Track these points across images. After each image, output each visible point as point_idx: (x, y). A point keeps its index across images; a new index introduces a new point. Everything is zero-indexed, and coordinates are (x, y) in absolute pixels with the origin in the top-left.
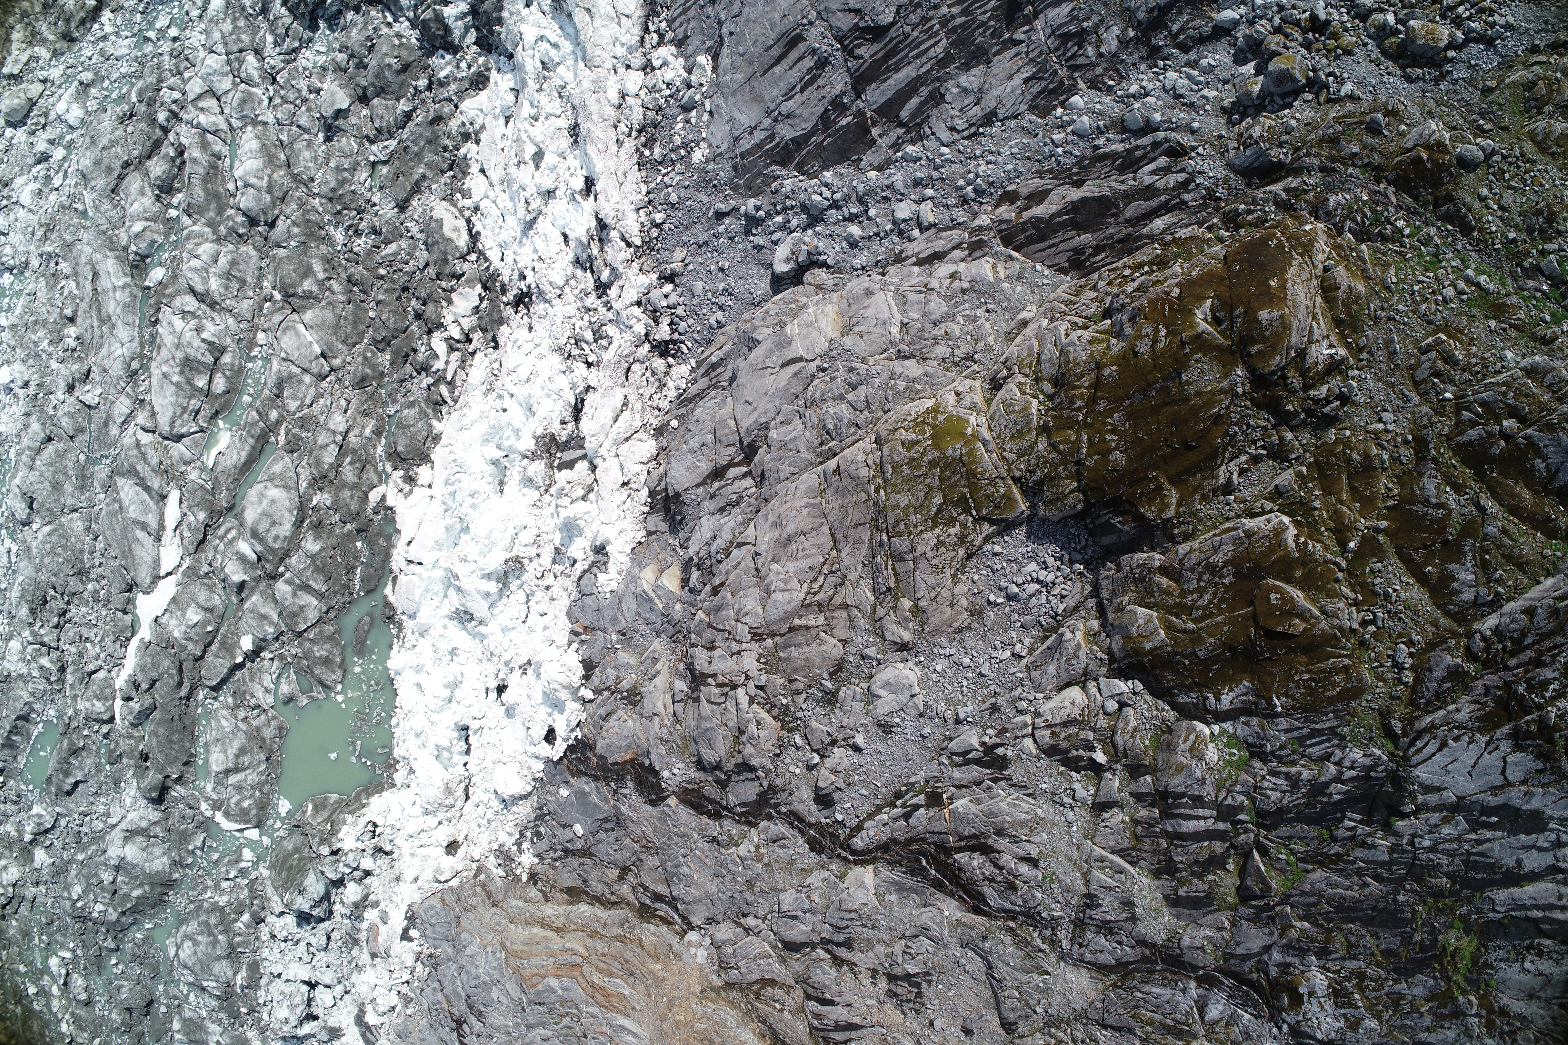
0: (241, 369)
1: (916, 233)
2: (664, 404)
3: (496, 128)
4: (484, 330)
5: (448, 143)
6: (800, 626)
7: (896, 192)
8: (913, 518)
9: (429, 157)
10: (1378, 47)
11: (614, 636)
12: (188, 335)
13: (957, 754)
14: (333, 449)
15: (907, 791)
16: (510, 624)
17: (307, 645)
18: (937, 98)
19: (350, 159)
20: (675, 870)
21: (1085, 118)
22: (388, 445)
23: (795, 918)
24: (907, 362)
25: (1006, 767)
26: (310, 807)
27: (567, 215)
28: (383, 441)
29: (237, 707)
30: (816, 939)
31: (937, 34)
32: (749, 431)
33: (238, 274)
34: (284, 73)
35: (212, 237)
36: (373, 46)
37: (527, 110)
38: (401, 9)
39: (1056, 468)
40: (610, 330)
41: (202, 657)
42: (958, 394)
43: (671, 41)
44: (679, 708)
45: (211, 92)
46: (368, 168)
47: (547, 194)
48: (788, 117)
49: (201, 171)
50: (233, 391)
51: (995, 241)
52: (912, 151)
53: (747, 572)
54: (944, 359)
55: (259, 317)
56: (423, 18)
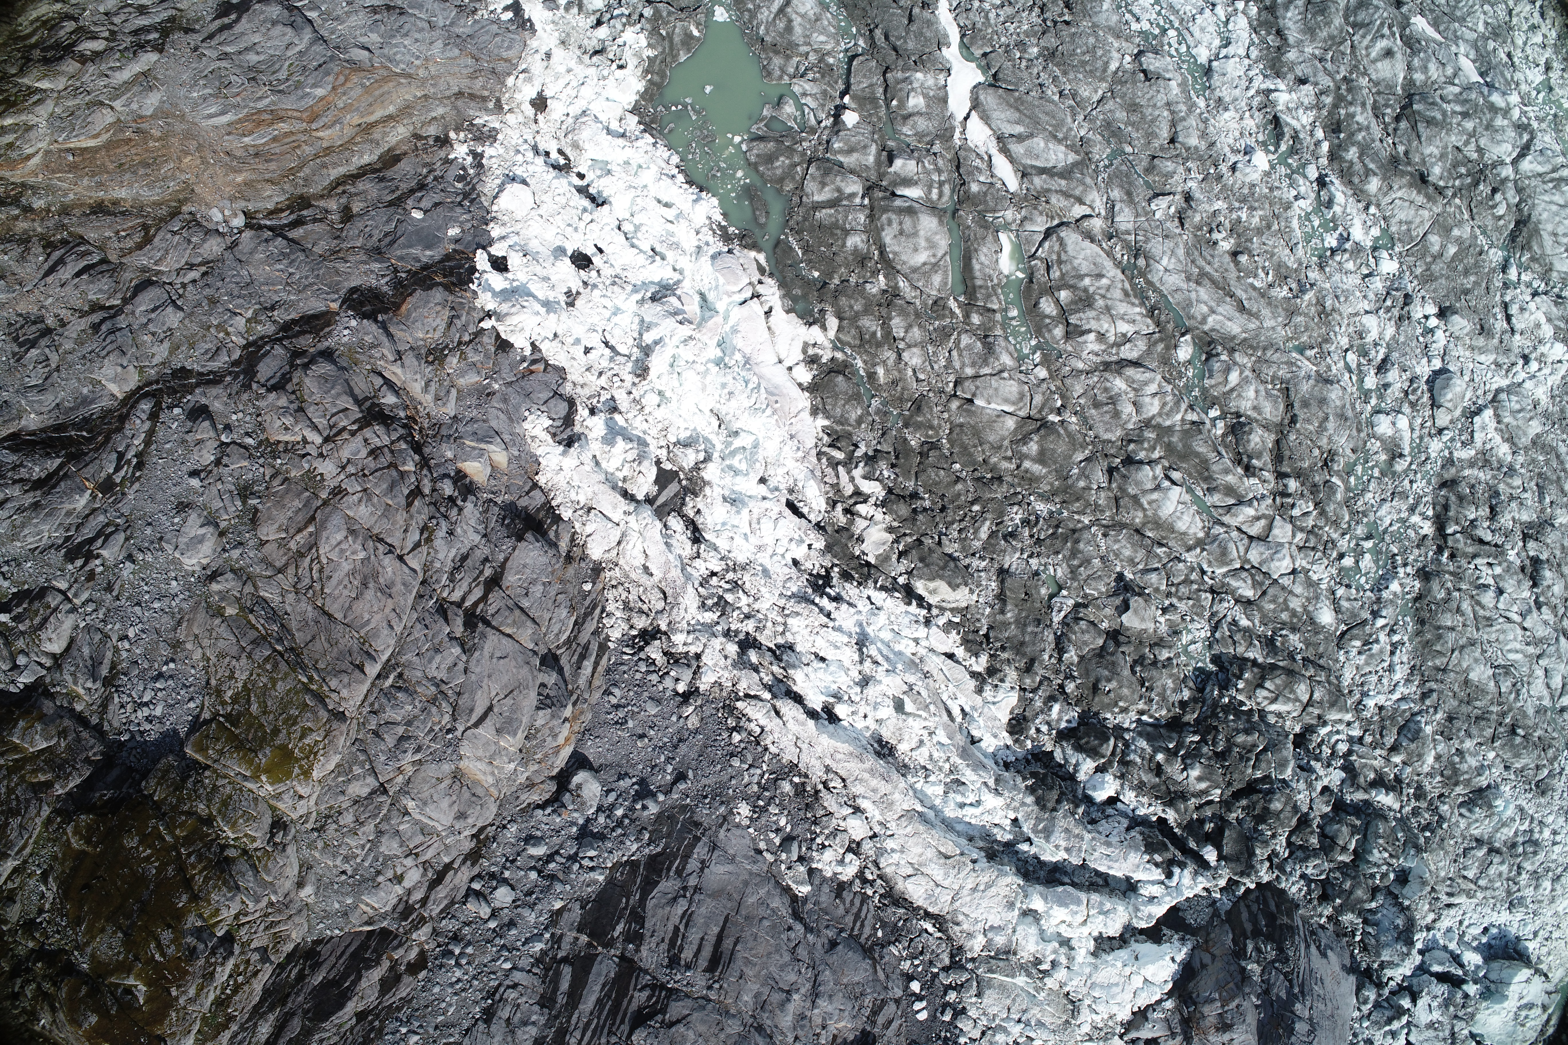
0: (1039, 334)
1: (476, 886)
2: (610, 595)
4: (839, 530)
5: (1005, 655)
6: (306, 527)
7: (525, 905)
8: (264, 680)
9: (1013, 630)
11: (496, 386)
12: (1105, 325)
13: (112, 533)
14: (898, 332)
15: (133, 473)
17: (796, 159)
18: (546, 1002)
19: (1084, 576)
20: (292, 257)
22: (855, 373)
23: (153, 310)
24: (367, 790)
25: (66, 555)
26: (696, 33)
27: (831, 678)
28: (862, 372)
29: (821, 60)
30: (128, 308)
32: (483, 636)
33: (1105, 408)
34: (1207, 603)
35: (1159, 420)
36: (1143, 685)
37: (941, 736)
38: (1140, 734)
39: (178, 800)
40: (709, 617)
41: (884, 73)
42: (301, 797)
44: (379, 381)
45: (1262, 539)
46: (1061, 582)
47: (865, 682)
48: (675, 899)
49: (1214, 468)
50: (1032, 310)
51: (393, 927)
52: (538, 947)
53: (390, 532)
54: (340, 813)
55: (1058, 388)
56: (1112, 742)
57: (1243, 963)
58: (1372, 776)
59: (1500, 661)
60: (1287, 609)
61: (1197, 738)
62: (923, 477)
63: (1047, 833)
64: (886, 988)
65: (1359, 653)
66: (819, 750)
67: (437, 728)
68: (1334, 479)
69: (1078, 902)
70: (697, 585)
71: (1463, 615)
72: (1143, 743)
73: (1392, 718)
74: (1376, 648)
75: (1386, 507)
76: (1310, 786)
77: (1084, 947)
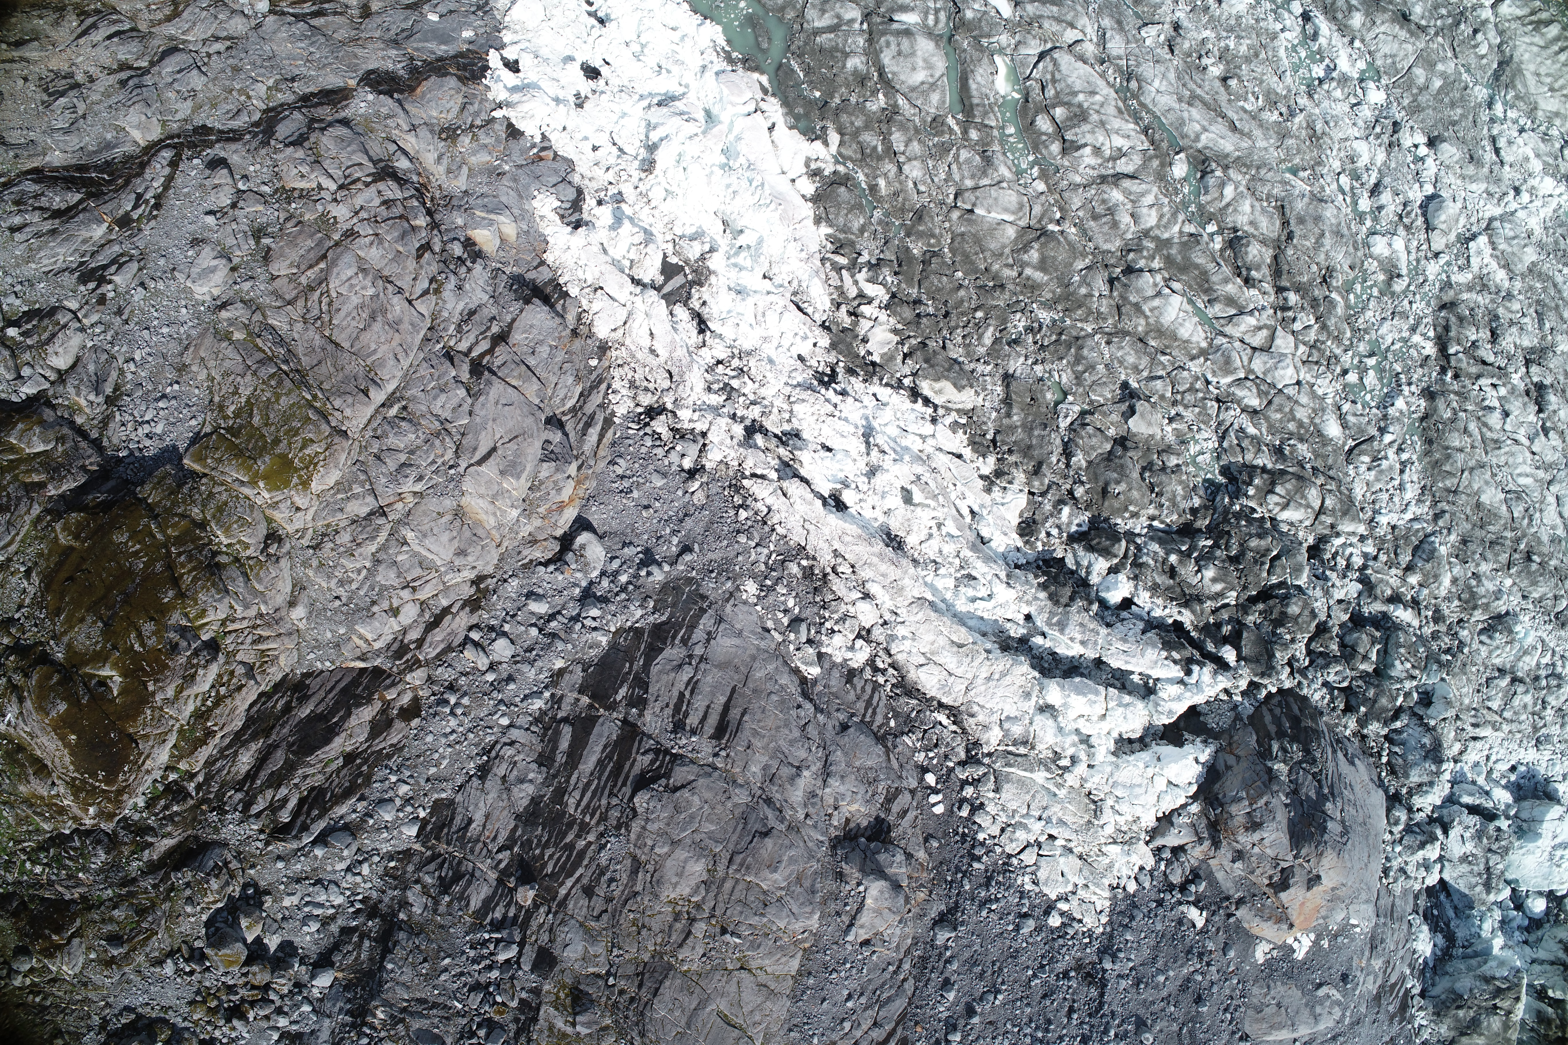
0: (1036, 149)
1: (475, 636)
2: (616, 373)
3: (975, 497)
4: (844, 330)
5: (1012, 459)
6: (317, 263)
7: (525, 661)
8: (268, 395)
9: (1019, 434)
10: (174, 1025)
11: (507, 168)
12: (1100, 138)
13: (126, 262)
14: (899, 146)
15: (151, 212)
16: (621, 122)
18: (544, 760)
19: (1089, 382)
20: (313, 39)
21: (388, 817)
22: (857, 185)
23: (179, 72)
24: (366, 510)
27: (838, 466)
28: (864, 185)
30: (156, 69)
31: (584, 813)
32: (489, 383)
33: (1104, 220)
34: (1213, 412)
35: (1157, 232)
36: (1152, 491)
37: (950, 527)
38: (1152, 539)
39: (173, 503)
40: (716, 399)
42: (298, 509)
43: (862, 670)
44: (393, 148)
45: (1266, 349)
46: (1066, 388)
47: (872, 472)
48: (680, 666)
49: (1214, 278)
50: (1028, 128)
51: (387, 666)
52: (538, 704)
53: (399, 276)
54: (337, 532)
55: (1056, 201)
56: (1124, 543)
57: (1269, 764)
58: (1389, 592)
59: (1511, 486)
60: (1294, 419)
61: (1209, 543)
62: (926, 284)
63: (1062, 627)
64: (900, 777)
65: (1369, 469)
66: (826, 531)
67: (440, 461)
68: (1334, 295)
69: (1097, 693)
70: (703, 369)
71: (1470, 436)
72: (1155, 547)
73: (1406, 538)
74: (1385, 464)
75: (1387, 325)
76: (1327, 593)
77: (1104, 747)
